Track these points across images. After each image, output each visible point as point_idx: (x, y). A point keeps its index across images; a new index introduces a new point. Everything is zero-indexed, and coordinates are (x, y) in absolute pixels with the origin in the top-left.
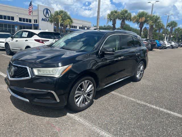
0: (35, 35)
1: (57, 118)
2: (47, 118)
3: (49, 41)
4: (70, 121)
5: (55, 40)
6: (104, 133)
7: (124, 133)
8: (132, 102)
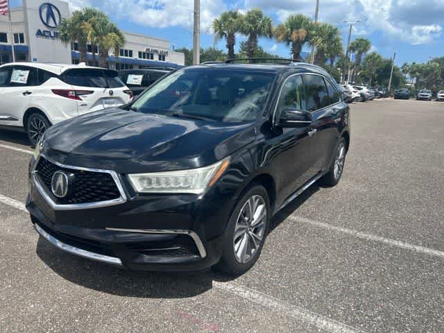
0: (52, 78)
1: (194, 299)
2: (168, 301)
3: (92, 92)
4: (229, 301)
5: (108, 90)
6: (325, 323)
7: (369, 317)
8: (348, 237)
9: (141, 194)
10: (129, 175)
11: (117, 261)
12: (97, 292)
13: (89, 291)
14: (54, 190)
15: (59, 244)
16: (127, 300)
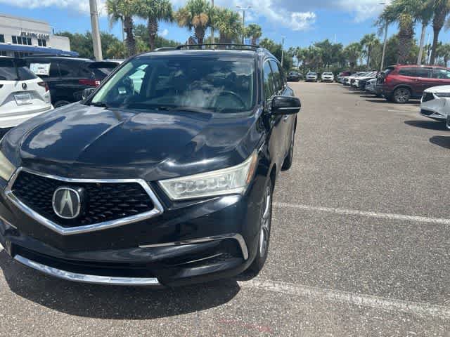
1: (230, 304)
4: (264, 298)
6: (360, 299)
9: (178, 202)
10: (160, 182)
11: (154, 281)
12: (120, 321)
13: (111, 322)
14: (58, 211)
15: (67, 275)
16: (161, 322)
